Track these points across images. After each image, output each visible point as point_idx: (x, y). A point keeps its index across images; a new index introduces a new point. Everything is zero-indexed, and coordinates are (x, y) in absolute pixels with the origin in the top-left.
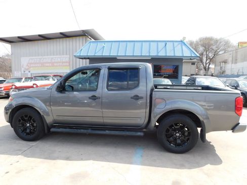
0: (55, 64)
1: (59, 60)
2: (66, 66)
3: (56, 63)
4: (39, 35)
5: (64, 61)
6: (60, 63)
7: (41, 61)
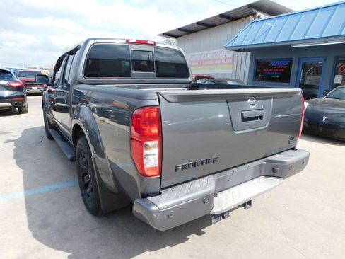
0: (216, 62)
1: (221, 56)
2: (228, 64)
3: (218, 59)
4: (198, 23)
5: (227, 56)
6: (221, 59)
7: (203, 58)
